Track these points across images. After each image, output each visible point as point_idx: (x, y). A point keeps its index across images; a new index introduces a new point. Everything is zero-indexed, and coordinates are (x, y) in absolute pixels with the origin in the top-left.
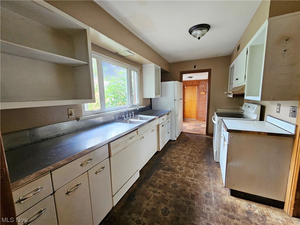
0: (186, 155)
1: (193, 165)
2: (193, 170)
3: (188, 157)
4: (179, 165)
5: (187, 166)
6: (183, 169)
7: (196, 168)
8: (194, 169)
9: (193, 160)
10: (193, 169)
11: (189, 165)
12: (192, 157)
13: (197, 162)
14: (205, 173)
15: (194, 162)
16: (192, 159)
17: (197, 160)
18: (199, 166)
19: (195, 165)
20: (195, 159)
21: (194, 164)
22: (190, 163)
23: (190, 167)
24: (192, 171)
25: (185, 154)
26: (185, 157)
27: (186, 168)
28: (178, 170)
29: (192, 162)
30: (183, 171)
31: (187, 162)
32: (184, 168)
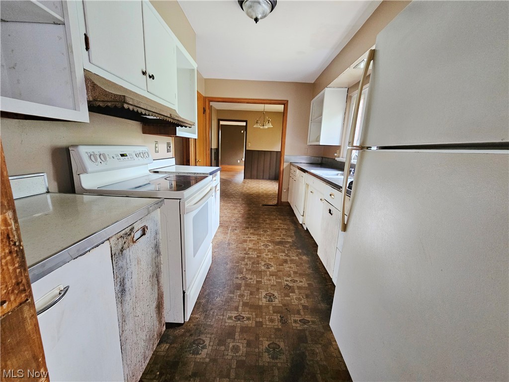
0: (268, 273)
1: (250, 253)
2: (250, 247)
3: (263, 268)
4: (271, 251)
5: (260, 251)
6: (263, 245)
7: (245, 250)
8: (247, 248)
9: (251, 263)
10: (250, 249)
11: (256, 253)
12: (255, 270)
13: (244, 261)
14: (233, 246)
15: (248, 258)
16: (253, 263)
17: (243, 263)
18: (241, 254)
19: (246, 254)
20: (246, 264)
21: (249, 256)
22: (256, 256)
23: (254, 250)
24: (251, 245)
25: (270, 275)
26: (268, 266)
27: (260, 248)
28: (270, 244)
29: (252, 258)
30: (262, 244)
31: (260, 256)
32: (263, 247)
